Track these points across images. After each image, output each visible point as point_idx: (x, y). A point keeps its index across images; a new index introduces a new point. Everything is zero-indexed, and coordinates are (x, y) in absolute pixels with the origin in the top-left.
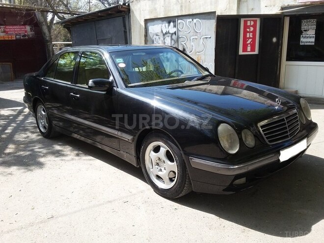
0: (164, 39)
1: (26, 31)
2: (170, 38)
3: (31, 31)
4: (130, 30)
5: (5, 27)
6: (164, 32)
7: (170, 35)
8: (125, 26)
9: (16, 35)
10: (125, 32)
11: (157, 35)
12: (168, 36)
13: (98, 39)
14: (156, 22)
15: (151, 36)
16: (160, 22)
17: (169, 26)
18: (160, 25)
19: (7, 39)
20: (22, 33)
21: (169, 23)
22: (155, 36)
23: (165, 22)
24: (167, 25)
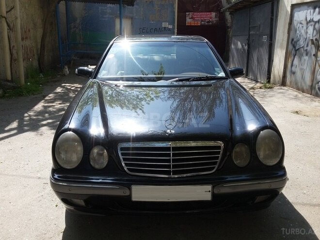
0: (307, 28)
1: (211, 18)
2: (313, 27)
3: (216, 17)
4: (277, 17)
5: (193, 14)
6: (308, 19)
7: (313, 23)
8: (272, 13)
9: (202, 21)
10: (272, 19)
11: (301, 23)
12: (311, 25)
13: (250, 26)
14: (302, 7)
15: (295, 24)
16: (306, 7)
17: (314, 12)
18: (305, 11)
19: (193, 25)
20: (207, 19)
21: (315, 8)
22: (299, 24)
23: (310, 8)
24: (312, 11)
